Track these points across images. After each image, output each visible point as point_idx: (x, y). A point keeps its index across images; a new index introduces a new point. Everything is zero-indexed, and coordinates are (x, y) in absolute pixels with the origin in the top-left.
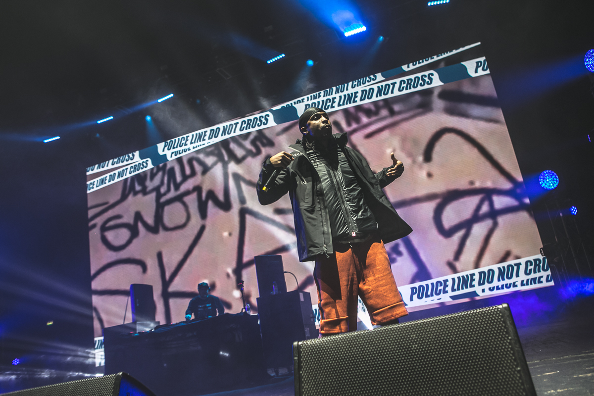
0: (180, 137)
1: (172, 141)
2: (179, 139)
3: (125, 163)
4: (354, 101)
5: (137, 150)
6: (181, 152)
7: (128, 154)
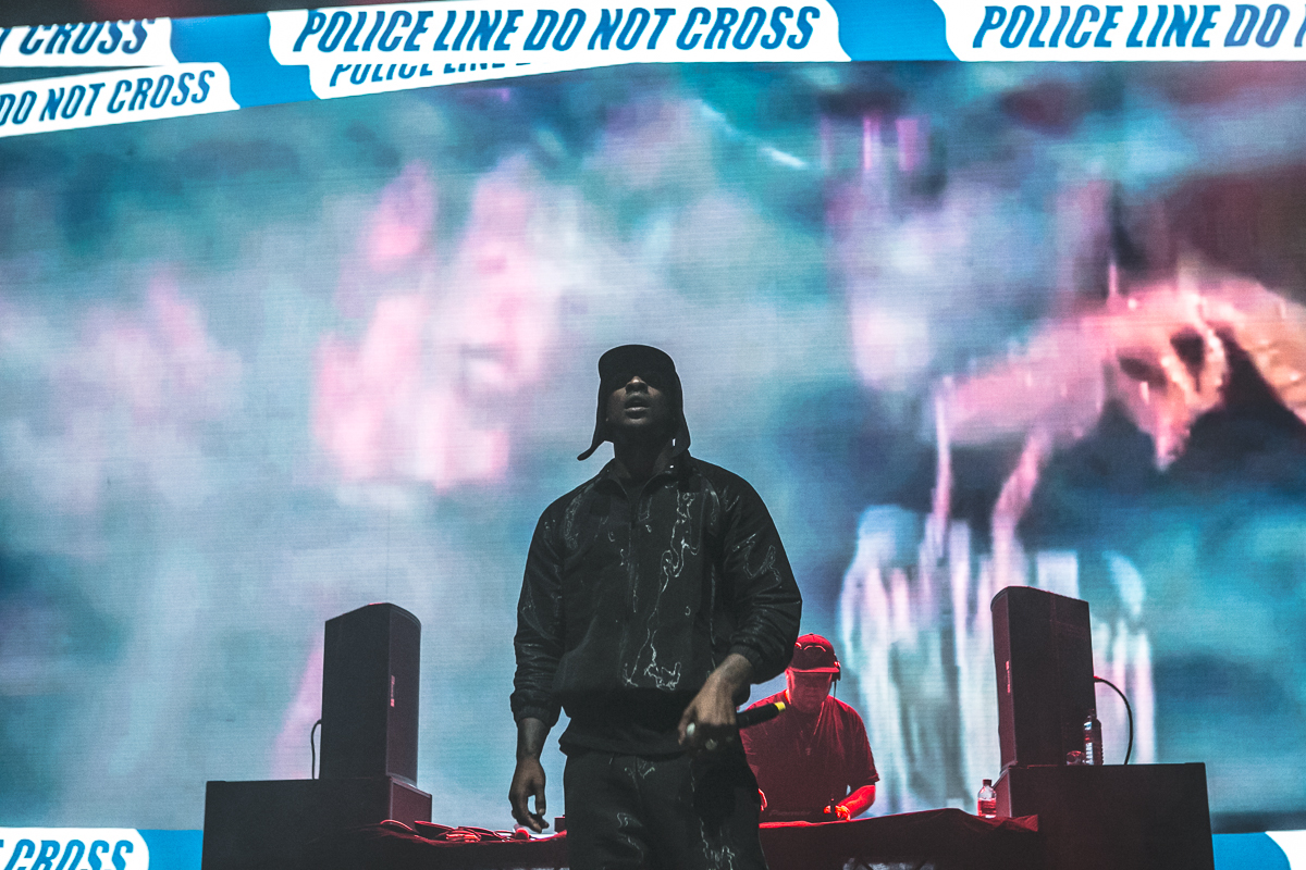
0: (389, 10)
1: (348, 18)
2: (381, 15)
3: (92, 58)
4: (1199, 42)
5: (162, 15)
6: (383, 73)
7: (114, 20)
